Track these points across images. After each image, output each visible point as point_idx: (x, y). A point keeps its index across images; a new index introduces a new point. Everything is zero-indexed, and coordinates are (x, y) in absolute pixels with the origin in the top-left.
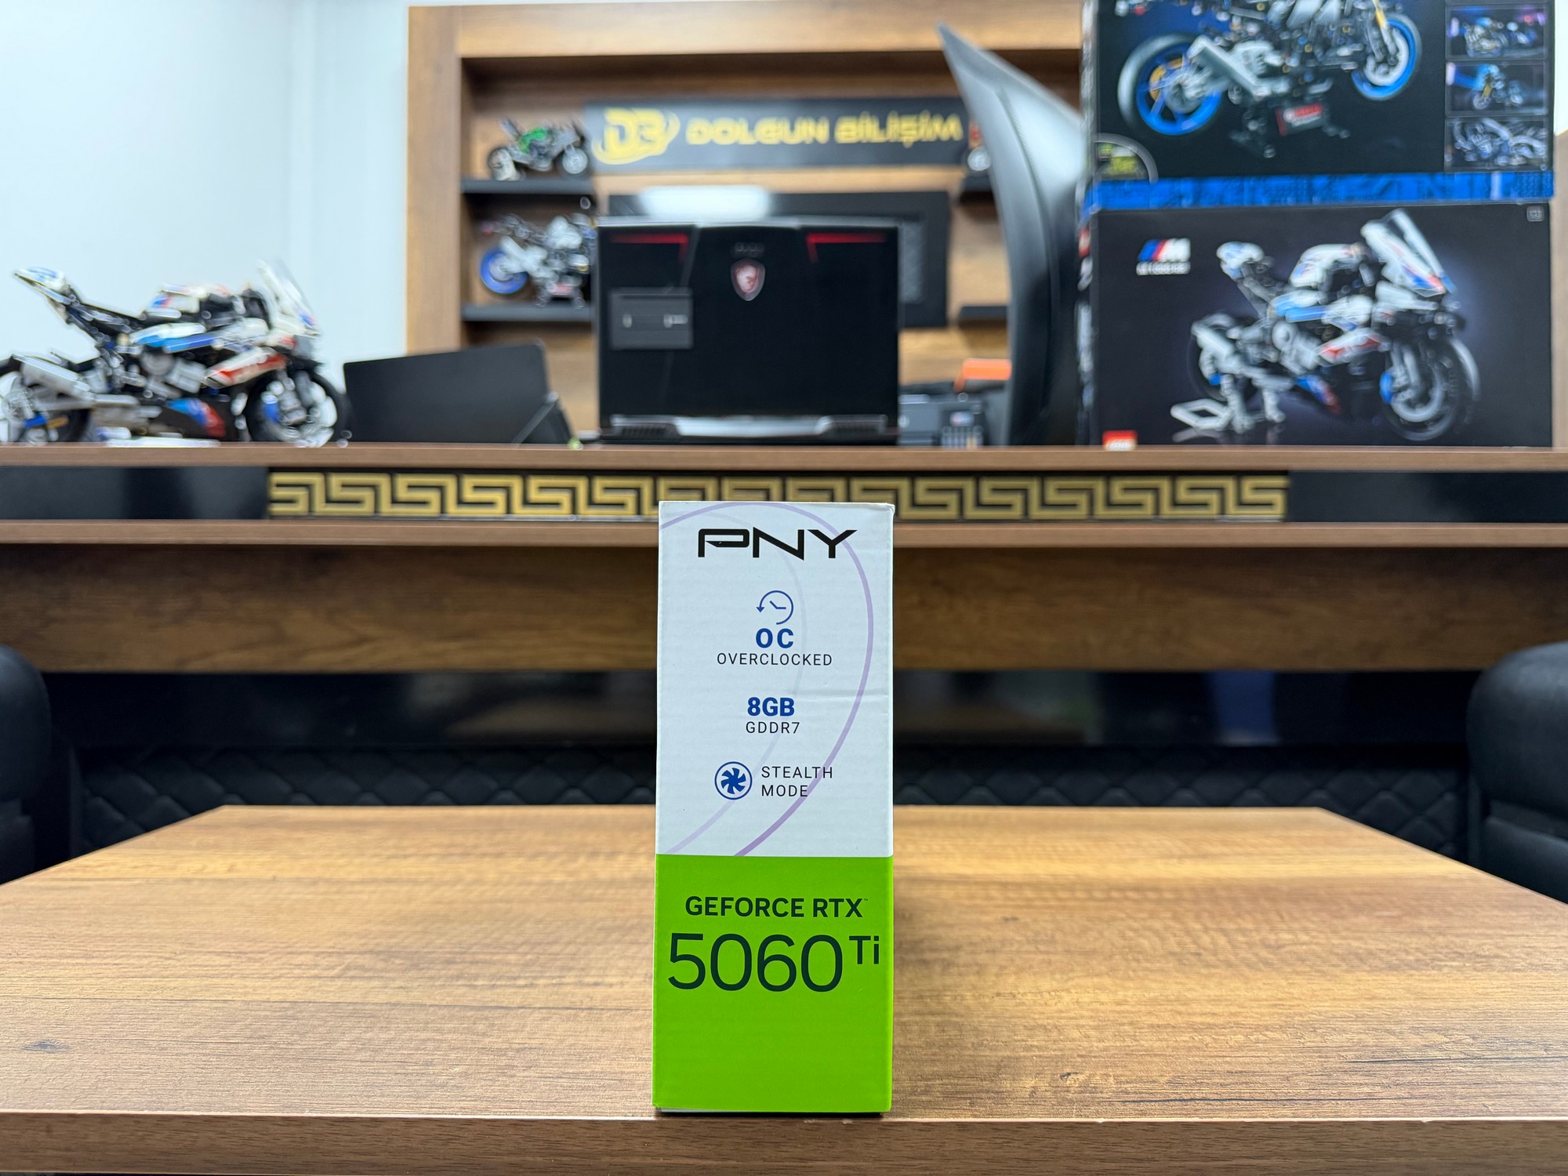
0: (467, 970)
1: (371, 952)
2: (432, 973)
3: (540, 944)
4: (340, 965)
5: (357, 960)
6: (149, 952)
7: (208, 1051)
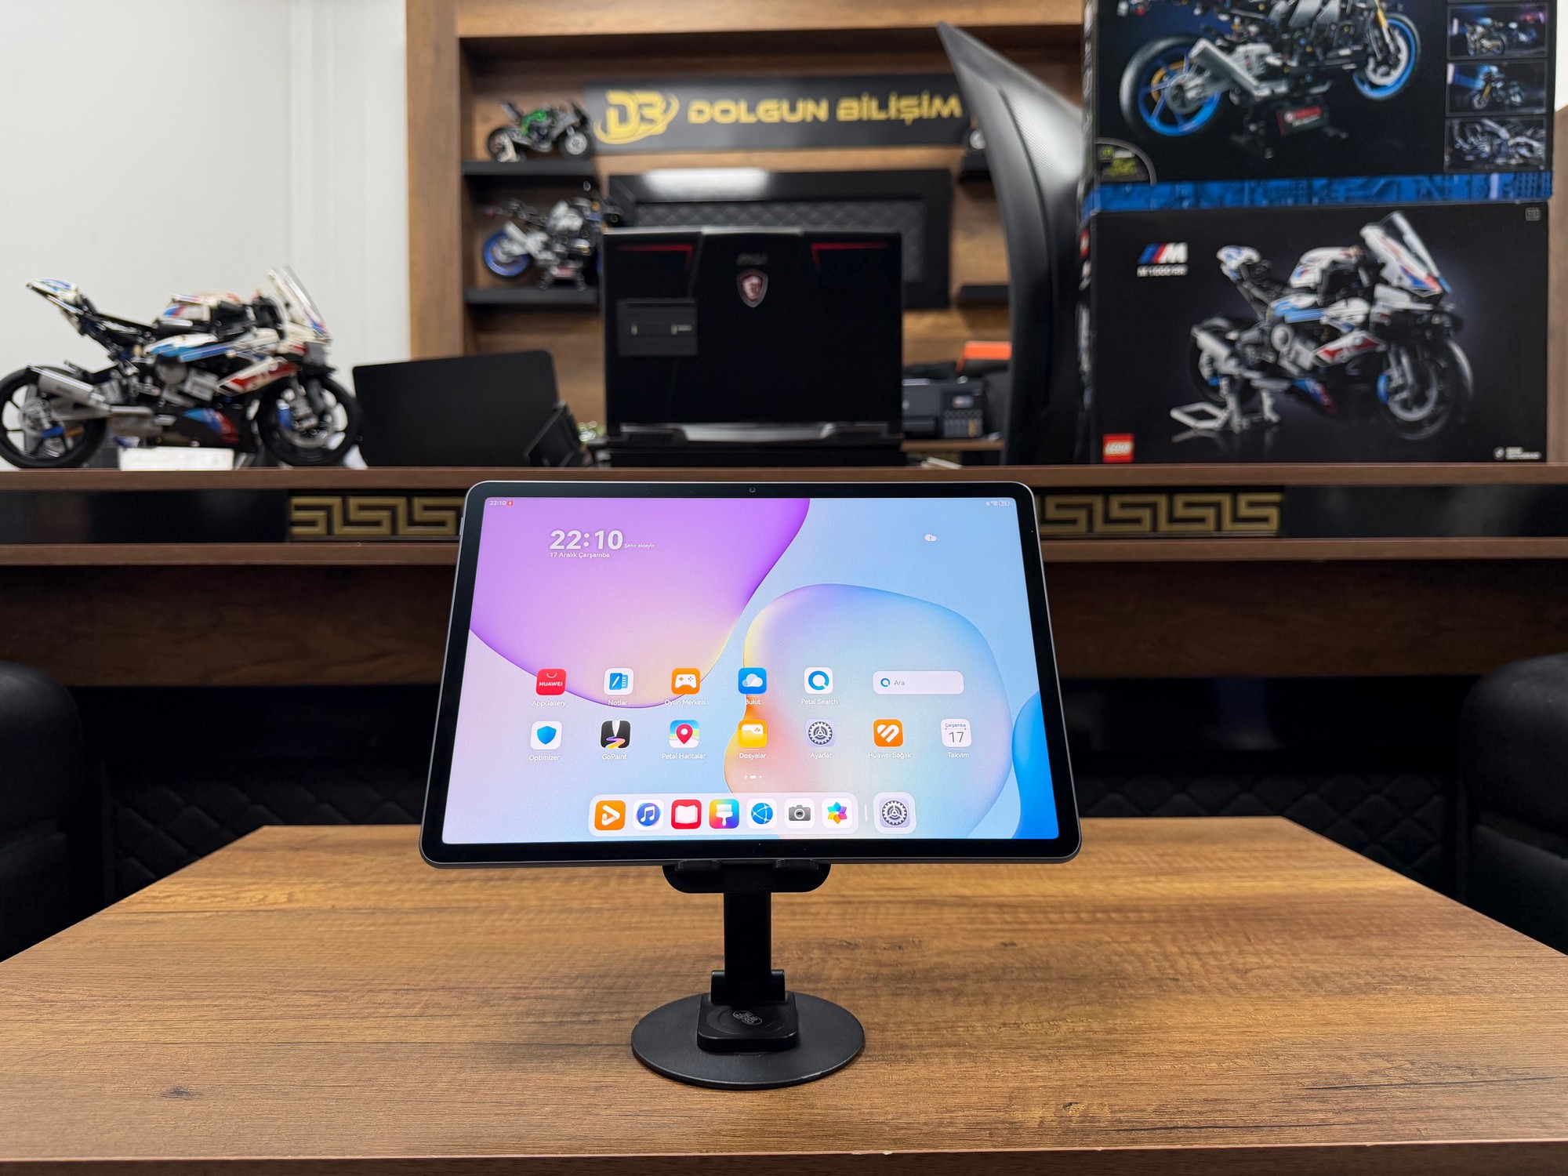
0: (534, 1006)
1: (443, 988)
2: (502, 1010)
3: (593, 977)
4: (419, 1003)
5: (433, 997)
6: (243, 992)
7: (325, 1095)
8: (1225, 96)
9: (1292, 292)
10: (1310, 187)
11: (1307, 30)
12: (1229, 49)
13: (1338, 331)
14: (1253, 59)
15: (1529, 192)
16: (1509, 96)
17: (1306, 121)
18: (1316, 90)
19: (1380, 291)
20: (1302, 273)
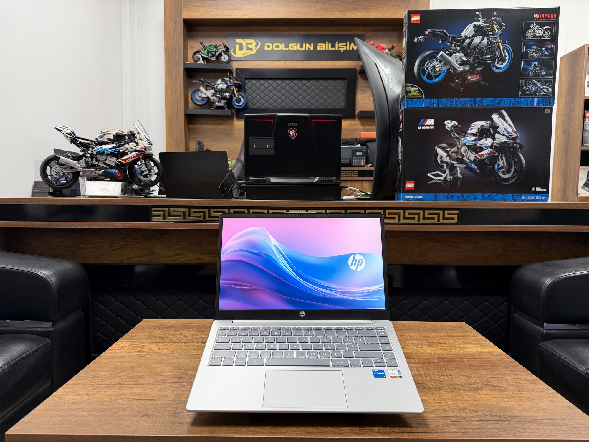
8: (449, 70)
9: (469, 135)
10: (475, 101)
11: (476, 49)
12: (450, 55)
13: (483, 148)
14: (458, 58)
15: (547, 103)
16: (541, 72)
17: (474, 79)
18: (478, 69)
19: (497, 135)
20: (472, 129)
